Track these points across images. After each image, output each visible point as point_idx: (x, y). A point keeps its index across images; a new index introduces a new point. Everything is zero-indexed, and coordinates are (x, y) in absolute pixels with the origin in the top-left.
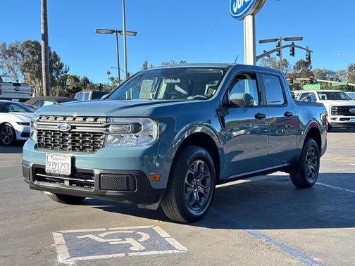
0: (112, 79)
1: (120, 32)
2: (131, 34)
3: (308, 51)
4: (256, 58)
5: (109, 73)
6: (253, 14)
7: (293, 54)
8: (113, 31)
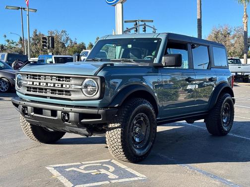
0: (8, 41)
1: (24, 9)
2: (32, 10)
3: (154, 29)
4: (124, 32)
5: (5, 36)
6: (122, 3)
7: (145, 31)
8: (19, 8)
